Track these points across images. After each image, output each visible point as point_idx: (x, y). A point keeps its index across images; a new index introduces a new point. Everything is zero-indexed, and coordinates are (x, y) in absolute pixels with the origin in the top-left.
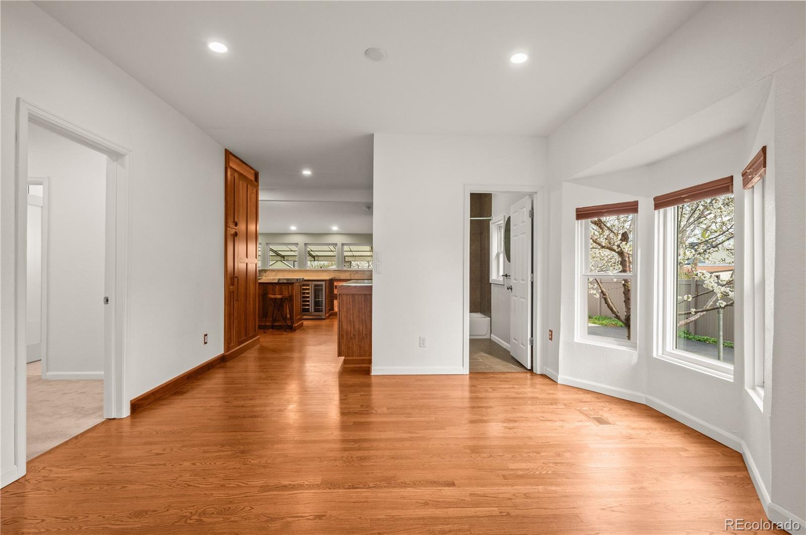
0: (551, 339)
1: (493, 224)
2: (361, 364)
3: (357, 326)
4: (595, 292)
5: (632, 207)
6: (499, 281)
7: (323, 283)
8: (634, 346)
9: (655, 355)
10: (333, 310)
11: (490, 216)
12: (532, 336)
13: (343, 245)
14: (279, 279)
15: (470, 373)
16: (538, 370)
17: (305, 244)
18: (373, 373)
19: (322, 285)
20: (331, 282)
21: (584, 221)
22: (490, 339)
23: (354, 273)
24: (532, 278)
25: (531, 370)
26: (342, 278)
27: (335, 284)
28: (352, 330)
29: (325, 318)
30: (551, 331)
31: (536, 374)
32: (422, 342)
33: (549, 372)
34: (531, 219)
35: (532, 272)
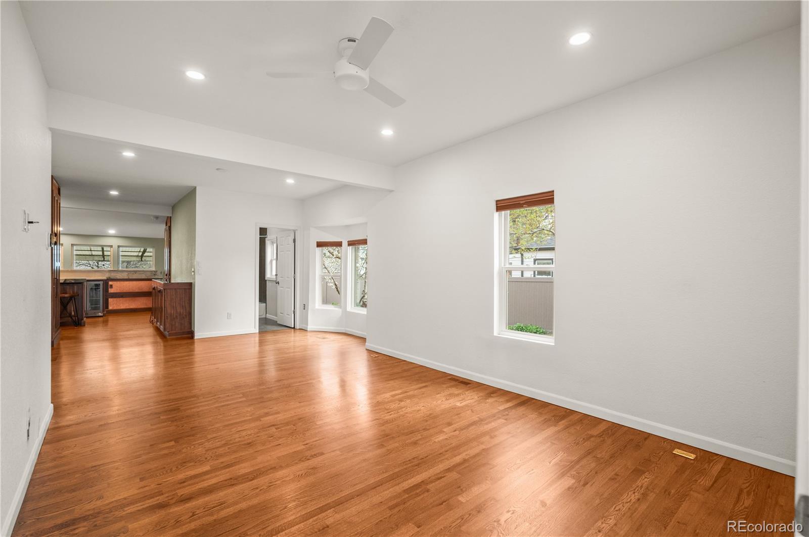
0: (304, 309)
1: (268, 240)
2: (183, 335)
3: (178, 311)
4: (332, 285)
5: (339, 244)
6: (273, 278)
7: (101, 283)
8: (341, 308)
9: (348, 310)
10: (108, 308)
11: (266, 234)
12: (294, 309)
13: (119, 247)
14: (66, 280)
15: (259, 332)
16: (297, 327)
17: (72, 244)
18: (196, 337)
19: (99, 284)
20: (106, 282)
21: (320, 248)
22: (266, 318)
23: (132, 273)
24: (295, 276)
25: (294, 328)
26: (119, 278)
27: (110, 283)
28: (175, 312)
29: (102, 315)
30: (304, 305)
31: (297, 329)
32: (229, 316)
33: (303, 327)
34: (294, 244)
35: (295, 273)
